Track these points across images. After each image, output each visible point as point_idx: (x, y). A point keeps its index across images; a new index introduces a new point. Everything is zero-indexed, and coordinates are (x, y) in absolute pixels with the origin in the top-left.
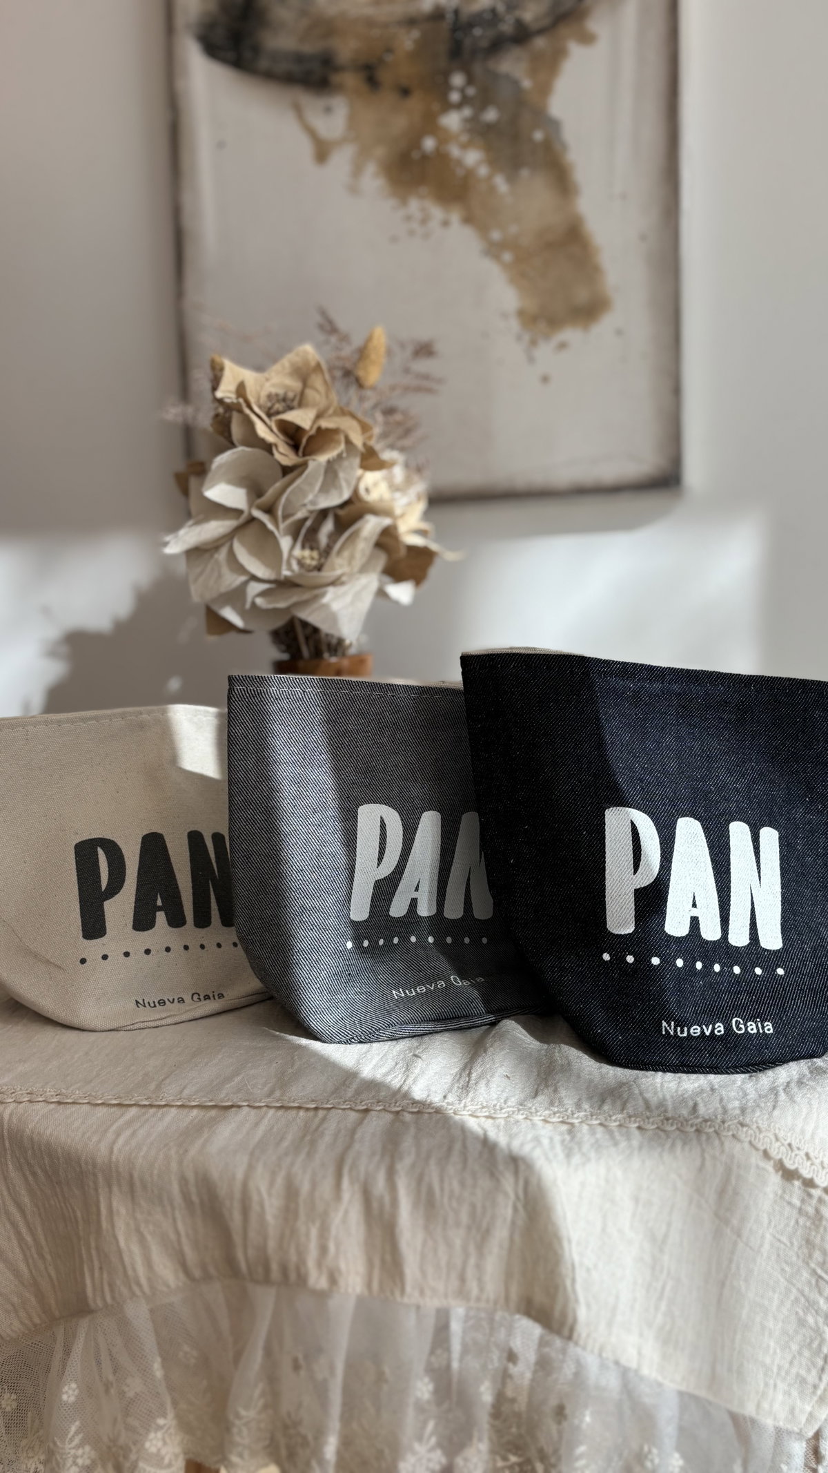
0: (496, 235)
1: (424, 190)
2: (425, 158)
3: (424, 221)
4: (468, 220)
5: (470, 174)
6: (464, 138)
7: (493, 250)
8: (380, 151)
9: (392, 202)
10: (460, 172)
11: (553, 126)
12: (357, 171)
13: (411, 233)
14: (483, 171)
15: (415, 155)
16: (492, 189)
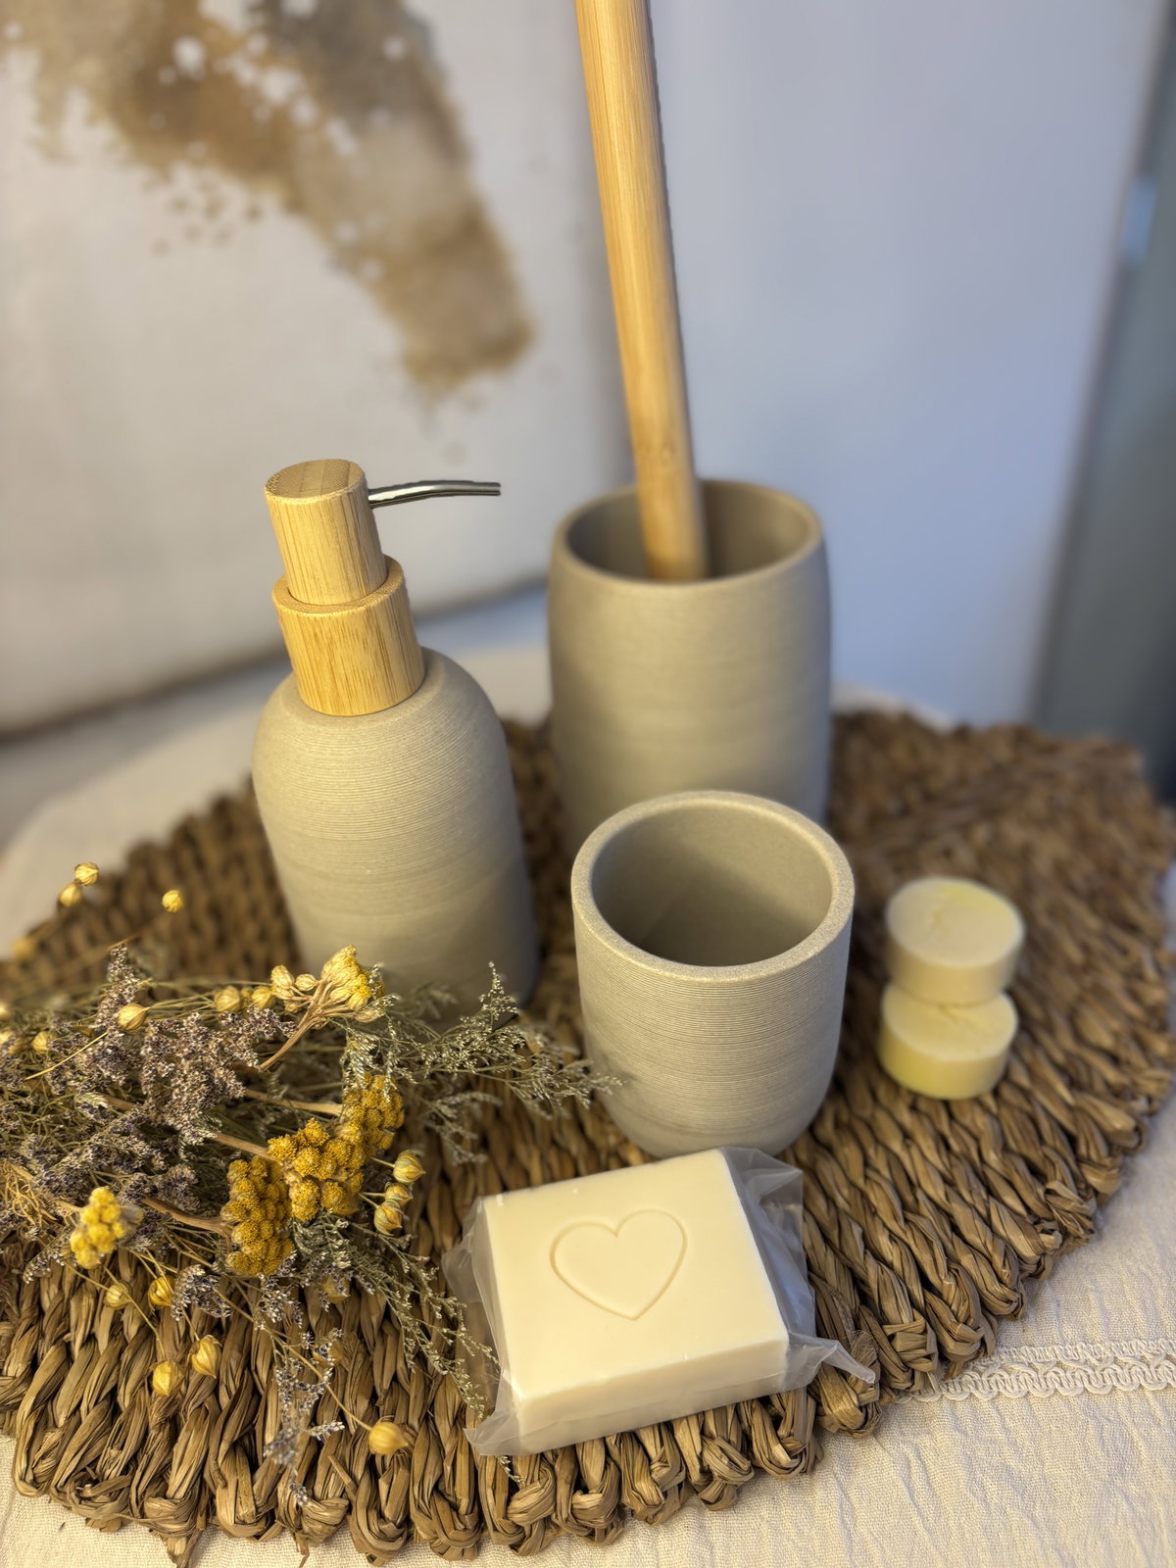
0: (347, 233)
1: (198, 148)
2: (186, 84)
3: (213, 210)
4: (296, 204)
5: (281, 118)
6: (258, 44)
7: (349, 259)
8: (90, 68)
9: (139, 175)
10: (262, 114)
11: (419, 32)
12: (50, 112)
13: (192, 234)
14: (305, 112)
15: (166, 77)
16: (326, 150)
